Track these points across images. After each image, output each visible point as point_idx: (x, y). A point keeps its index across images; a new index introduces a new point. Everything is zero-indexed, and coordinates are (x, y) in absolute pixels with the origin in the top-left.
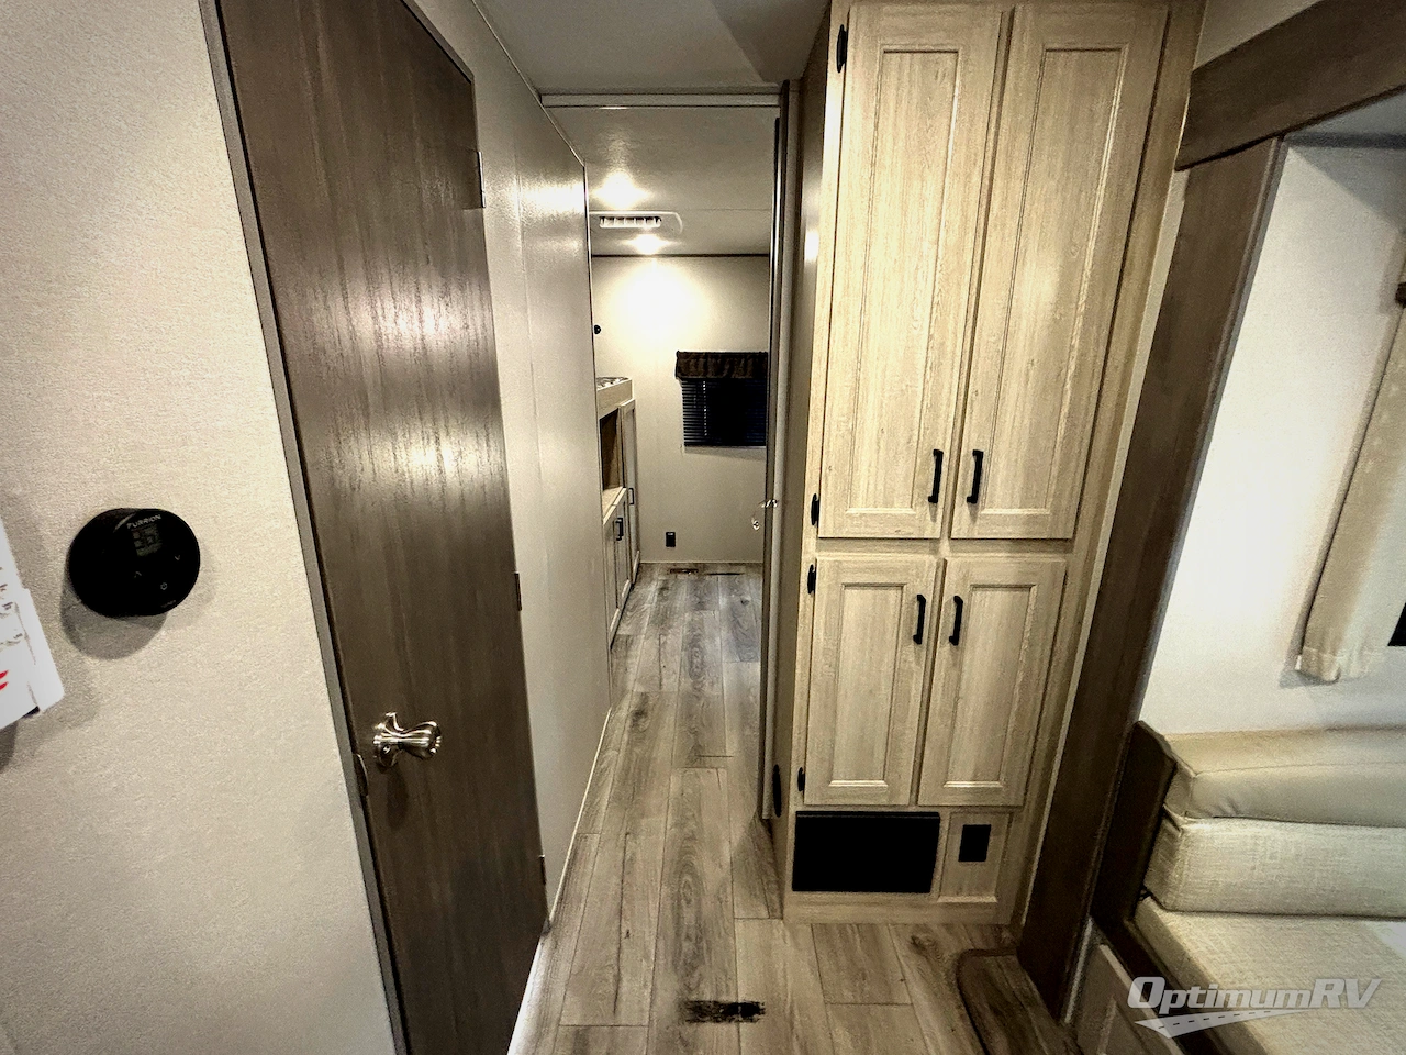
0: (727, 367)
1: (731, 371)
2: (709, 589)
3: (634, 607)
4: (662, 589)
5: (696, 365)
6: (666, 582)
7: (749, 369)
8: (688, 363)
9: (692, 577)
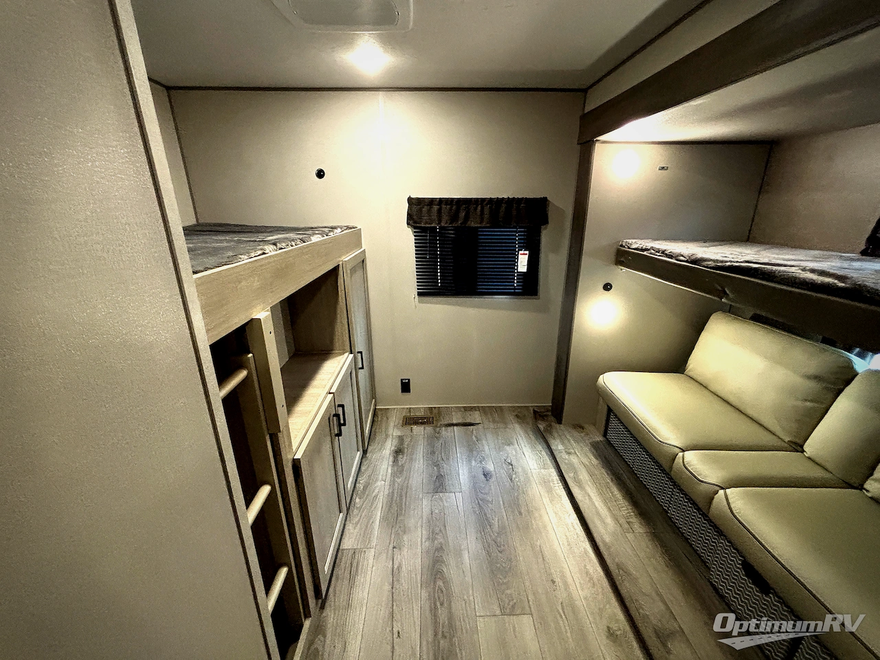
0: (462, 214)
1: (467, 218)
2: (446, 447)
3: (365, 487)
4: (398, 452)
5: (429, 211)
6: (401, 439)
7: (486, 216)
8: (420, 210)
9: (429, 429)
